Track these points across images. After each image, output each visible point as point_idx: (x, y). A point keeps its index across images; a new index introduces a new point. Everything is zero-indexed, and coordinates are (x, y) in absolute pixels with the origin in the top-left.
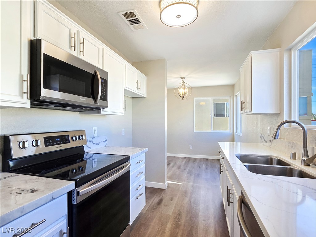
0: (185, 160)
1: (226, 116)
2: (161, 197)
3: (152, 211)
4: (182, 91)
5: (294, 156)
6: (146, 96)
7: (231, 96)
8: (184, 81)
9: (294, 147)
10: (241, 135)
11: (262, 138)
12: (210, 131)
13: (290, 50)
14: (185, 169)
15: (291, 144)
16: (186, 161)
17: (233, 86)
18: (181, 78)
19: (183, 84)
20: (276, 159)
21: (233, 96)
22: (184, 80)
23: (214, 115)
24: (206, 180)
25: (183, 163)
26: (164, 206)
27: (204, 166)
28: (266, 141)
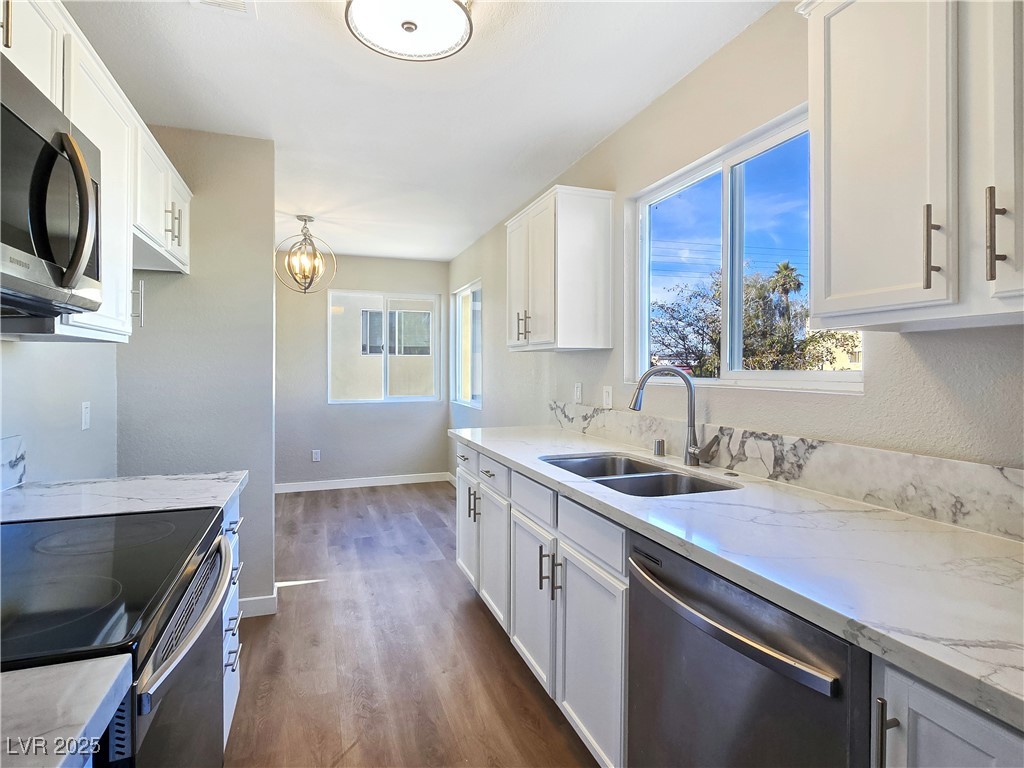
0: (301, 500)
1: (399, 353)
2: (270, 646)
3: (259, 703)
4: (301, 262)
5: (661, 449)
6: (187, 270)
7: (440, 295)
8: (311, 232)
9: (654, 428)
10: (478, 405)
11: (559, 411)
12: (382, 399)
13: (636, 200)
14: (315, 532)
15: (648, 421)
16: (305, 505)
17: (446, 265)
18: (300, 218)
19: (307, 238)
20: (623, 458)
21: (447, 294)
22: (309, 225)
23: (364, 348)
24: (397, 553)
25: (300, 510)
26: (300, 670)
27: (372, 511)
28: (569, 419)
